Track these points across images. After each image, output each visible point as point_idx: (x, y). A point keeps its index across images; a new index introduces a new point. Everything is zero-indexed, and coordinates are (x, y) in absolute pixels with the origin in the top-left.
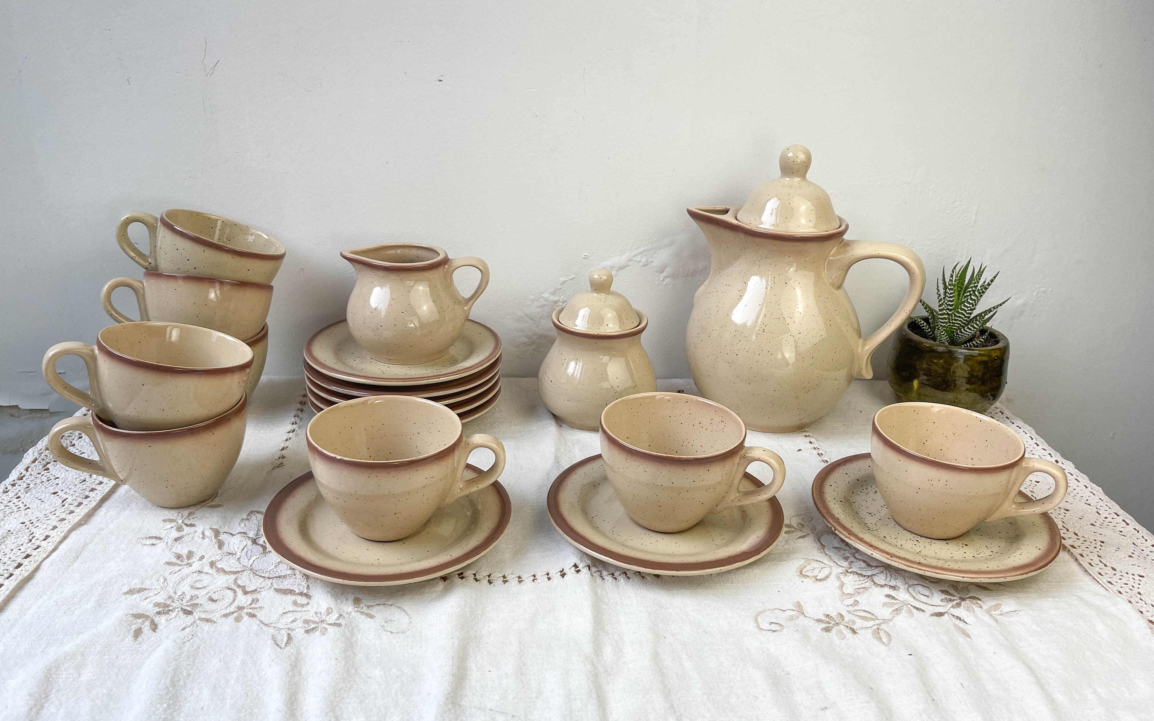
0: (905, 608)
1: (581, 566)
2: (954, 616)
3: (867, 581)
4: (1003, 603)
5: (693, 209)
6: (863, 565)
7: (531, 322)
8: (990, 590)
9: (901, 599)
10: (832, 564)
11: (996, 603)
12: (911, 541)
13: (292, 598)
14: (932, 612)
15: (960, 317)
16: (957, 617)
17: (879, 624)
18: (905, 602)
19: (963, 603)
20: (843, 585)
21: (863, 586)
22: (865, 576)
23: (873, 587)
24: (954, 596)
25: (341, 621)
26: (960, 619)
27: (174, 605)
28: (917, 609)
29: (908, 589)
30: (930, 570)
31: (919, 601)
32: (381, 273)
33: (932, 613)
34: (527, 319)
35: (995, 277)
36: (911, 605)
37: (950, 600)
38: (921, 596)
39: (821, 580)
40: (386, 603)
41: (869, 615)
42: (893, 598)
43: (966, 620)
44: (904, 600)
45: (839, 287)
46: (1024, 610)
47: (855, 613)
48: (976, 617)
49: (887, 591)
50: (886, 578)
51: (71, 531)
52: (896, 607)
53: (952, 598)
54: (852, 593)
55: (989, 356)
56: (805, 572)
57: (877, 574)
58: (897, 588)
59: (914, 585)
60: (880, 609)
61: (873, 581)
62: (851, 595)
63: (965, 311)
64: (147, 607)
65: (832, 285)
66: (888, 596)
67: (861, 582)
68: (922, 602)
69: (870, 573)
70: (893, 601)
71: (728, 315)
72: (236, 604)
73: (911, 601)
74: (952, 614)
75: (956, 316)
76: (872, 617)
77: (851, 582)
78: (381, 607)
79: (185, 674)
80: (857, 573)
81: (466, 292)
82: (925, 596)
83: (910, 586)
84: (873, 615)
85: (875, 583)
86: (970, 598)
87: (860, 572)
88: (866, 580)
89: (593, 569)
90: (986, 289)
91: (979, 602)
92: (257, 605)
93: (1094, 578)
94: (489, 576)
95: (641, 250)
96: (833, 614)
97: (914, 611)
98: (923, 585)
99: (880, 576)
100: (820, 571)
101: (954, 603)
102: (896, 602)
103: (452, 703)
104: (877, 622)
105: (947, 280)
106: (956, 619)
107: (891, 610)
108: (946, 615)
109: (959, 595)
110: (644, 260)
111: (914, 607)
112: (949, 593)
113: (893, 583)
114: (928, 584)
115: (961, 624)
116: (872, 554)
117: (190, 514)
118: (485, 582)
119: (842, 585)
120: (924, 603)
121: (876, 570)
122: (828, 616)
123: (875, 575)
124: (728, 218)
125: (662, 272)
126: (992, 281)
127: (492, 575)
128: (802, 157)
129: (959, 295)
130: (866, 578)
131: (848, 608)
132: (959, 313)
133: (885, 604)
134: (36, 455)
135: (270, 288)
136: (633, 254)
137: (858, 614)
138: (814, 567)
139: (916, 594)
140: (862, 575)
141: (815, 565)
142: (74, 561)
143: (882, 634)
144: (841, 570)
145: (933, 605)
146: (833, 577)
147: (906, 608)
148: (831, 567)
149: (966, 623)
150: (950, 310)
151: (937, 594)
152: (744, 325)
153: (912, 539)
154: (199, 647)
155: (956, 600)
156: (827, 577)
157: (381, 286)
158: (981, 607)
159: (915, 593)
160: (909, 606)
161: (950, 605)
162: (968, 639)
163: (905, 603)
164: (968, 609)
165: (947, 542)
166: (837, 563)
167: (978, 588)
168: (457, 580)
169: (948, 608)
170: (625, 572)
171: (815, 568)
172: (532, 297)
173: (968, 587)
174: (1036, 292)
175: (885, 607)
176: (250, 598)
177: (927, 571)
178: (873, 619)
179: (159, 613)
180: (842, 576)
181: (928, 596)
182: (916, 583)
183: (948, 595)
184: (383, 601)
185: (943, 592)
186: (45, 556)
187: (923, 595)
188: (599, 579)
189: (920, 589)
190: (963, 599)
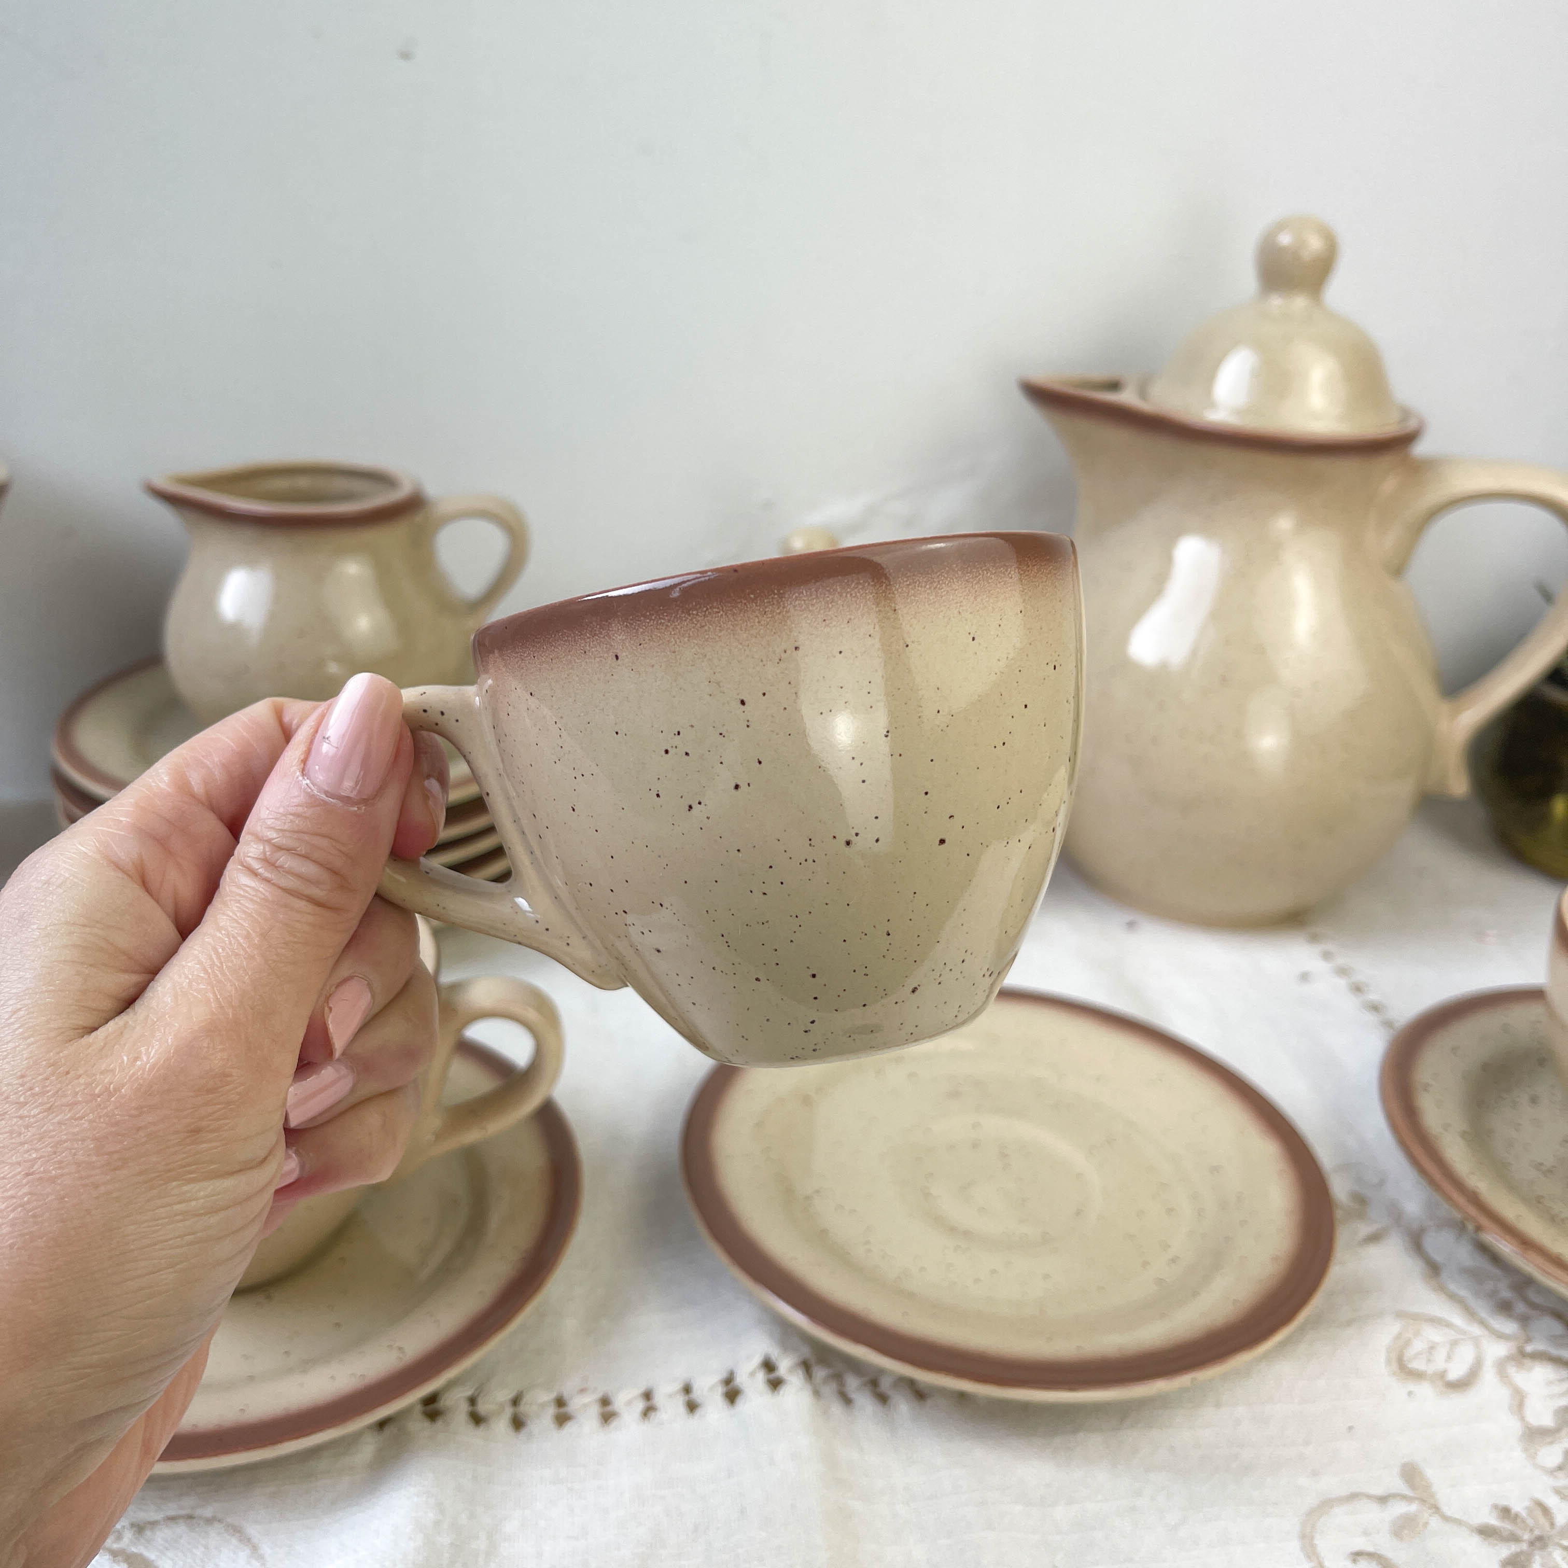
1: (785, 1365)
5: (1042, 376)
10: (1476, 1330)
20: (1522, 1398)
32: (248, 533)
39: (1458, 1385)
40: (198, 1512)
45: (1399, 572)
56: (1412, 1360)
62: (1550, 1434)
65: (1382, 566)
71: (1124, 639)
77: (1541, 1387)
78: (181, 1529)
87: (1554, 1352)
89: (820, 1373)
94: (516, 1402)
96: (1518, 1506)
100: (1450, 1354)
118: (501, 1425)
119: (1520, 1400)
122: (1505, 1512)
124: (1127, 397)
127: (527, 1398)
128: (1315, 244)
138: (1431, 1340)
140: (1560, 1361)
141: (1433, 1334)
144: (1504, 1348)
146: (1489, 1375)
148: (1477, 1338)
152: (1164, 667)
157: (250, 563)
166: (1488, 1326)
168: (418, 1425)
170: (919, 1394)
171: (1435, 1346)
184: (188, 1503)
188: (837, 1408)
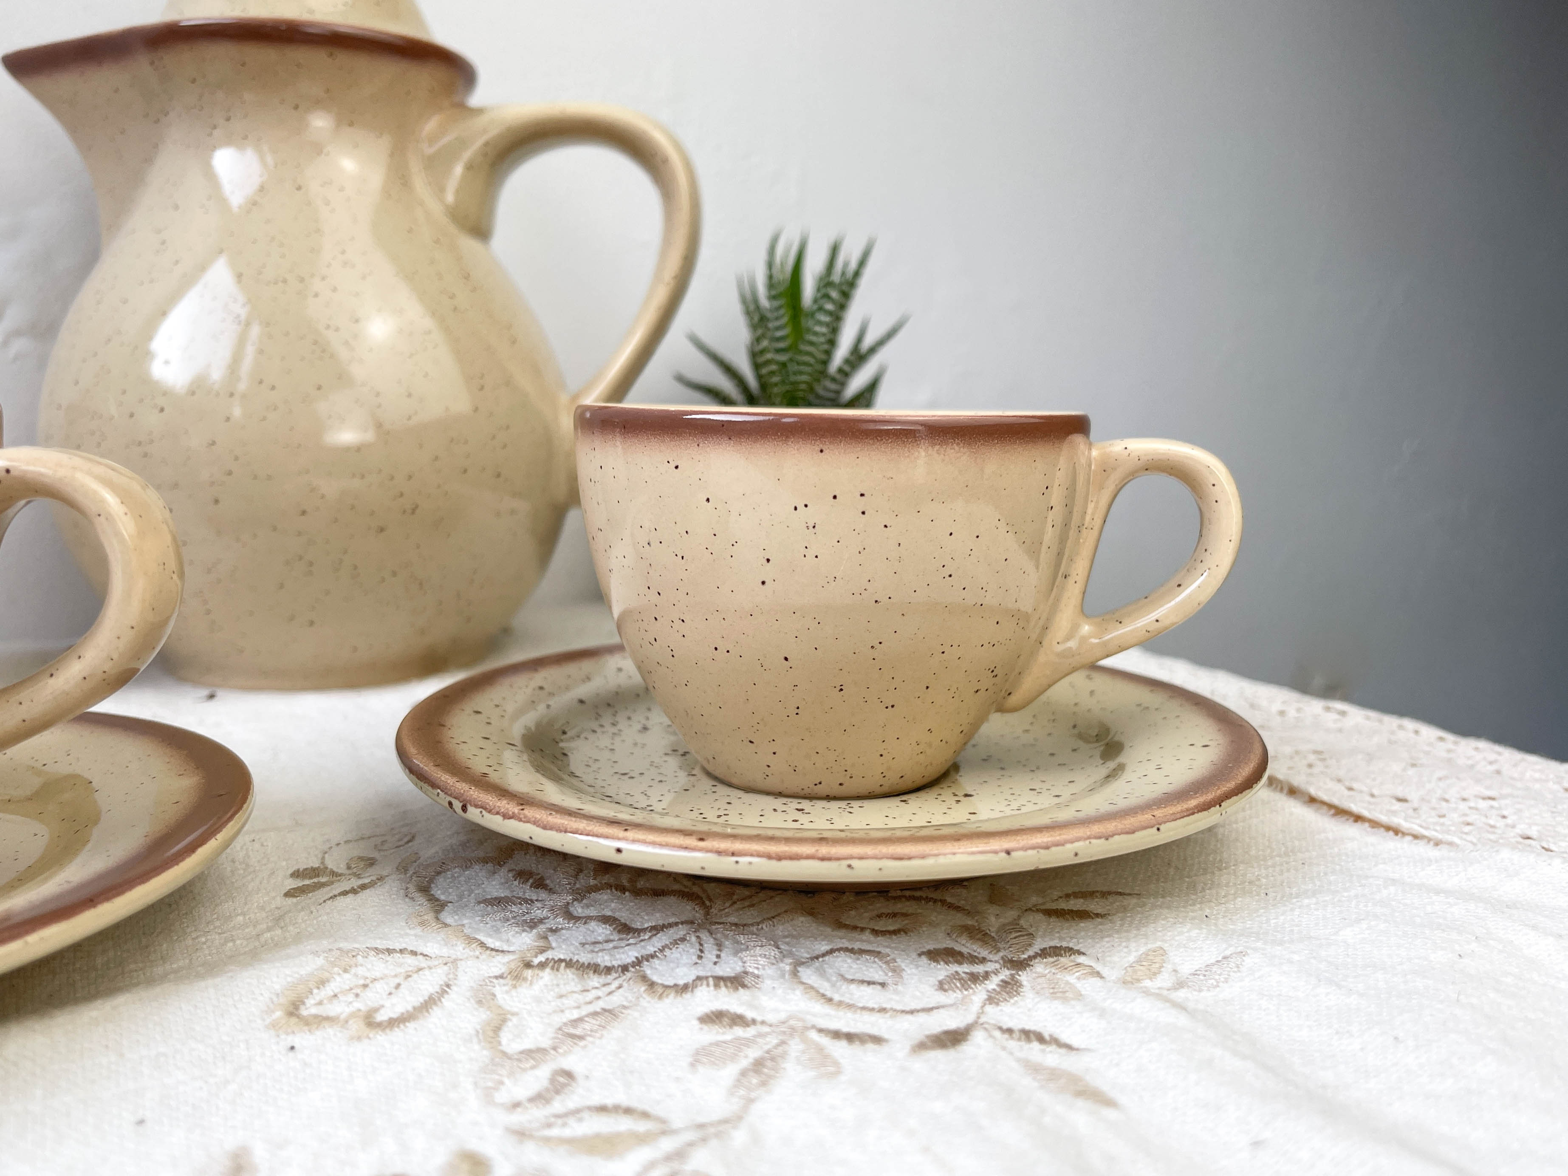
0: (795, 1047)
2: (1010, 1031)
3: (620, 987)
4: (1166, 946)
6: (602, 931)
8: (1098, 915)
9: (771, 1018)
11: (1143, 950)
12: (779, 813)
14: (919, 1036)
15: (806, 364)
16: (1027, 1035)
17: (679, 1155)
18: (792, 1022)
19: (1024, 977)
20: (504, 1021)
21: (598, 1006)
22: (609, 970)
23: (647, 1001)
24: (983, 960)
26: (1041, 1039)
28: (850, 1037)
29: (795, 973)
30: (869, 850)
31: (850, 1006)
33: (916, 1042)
35: (868, 251)
36: (821, 1031)
37: (974, 978)
38: (853, 987)
39: (393, 1023)
41: (624, 1124)
42: (738, 1020)
43: (1064, 1038)
44: (783, 1016)
45: (480, 233)
46: (1255, 950)
47: (555, 1132)
48: (1102, 1013)
49: (706, 999)
50: (700, 957)
52: (753, 1053)
53: (979, 969)
54: (546, 1043)
56: (320, 1003)
57: (661, 950)
58: (748, 980)
59: (817, 958)
60: (677, 1079)
61: (644, 978)
62: (535, 1055)
63: (815, 345)
65: (453, 216)
66: (715, 1018)
67: (590, 996)
68: (864, 1008)
69: (629, 955)
70: (739, 1031)
73: (815, 1015)
74: (1000, 1028)
76: (642, 1126)
80: (569, 964)
82: (869, 983)
83: (799, 963)
84: (645, 1115)
85: (652, 985)
86: (1044, 953)
87: (584, 957)
88: (616, 984)
91: (1081, 959)
97: (839, 1049)
98: (852, 951)
99: (673, 954)
100: (398, 986)
101: (993, 984)
102: (751, 1031)
104: (667, 1145)
106: (1023, 1043)
107: (731, 1071)
108: (978, 1037)
109: (1001, 954)
111: (837, 1035)
112: (960, 954)
113: (730, 966)
114: (869, 942)
115: (1051, 1057)
116: (619, 850)
120: (872, 1010)
121: (654, 939)
123: (653, 956)
126: (863, 261)
130: (614, 975)
131: (517, 1118)
132: (803, 354)
133: (699, 1058)
137: (567, 1132)
138: (368, 975)
139: (833, 985)
140: (596, 969)
141: (374, 966)
144: (498, 965)
145: (912, 1012)
146: (455, 1000)
147: (801, 1047)
148: (455, 961)
149: (1069, 1047)
150: (782, 352)
151: (917, 967)
153: (781, 807)
155: (996, 972)
156: (429, 1003)
158: (1098, 975)
159: (828, 980)
160: (814, 1035)
161: (979, 994)
162: (1111, 1114)
163: (793, 1029)
164: (1058, 993)
165: (904, 798)
166: (482, 945)
167: (1053, 919)
169: (975, 1007)
171: (375, 980)
173: (1022, 922)
175: (701, 1069)
177: (861, 858)
178: (642, 1139)
180: (500, 990)
181: (883, 985)
182: (824, 947)
183: (960, 963)
185: (934, 955)
187: (863, 982)
189: (844, 964)
190: (1021, 965)
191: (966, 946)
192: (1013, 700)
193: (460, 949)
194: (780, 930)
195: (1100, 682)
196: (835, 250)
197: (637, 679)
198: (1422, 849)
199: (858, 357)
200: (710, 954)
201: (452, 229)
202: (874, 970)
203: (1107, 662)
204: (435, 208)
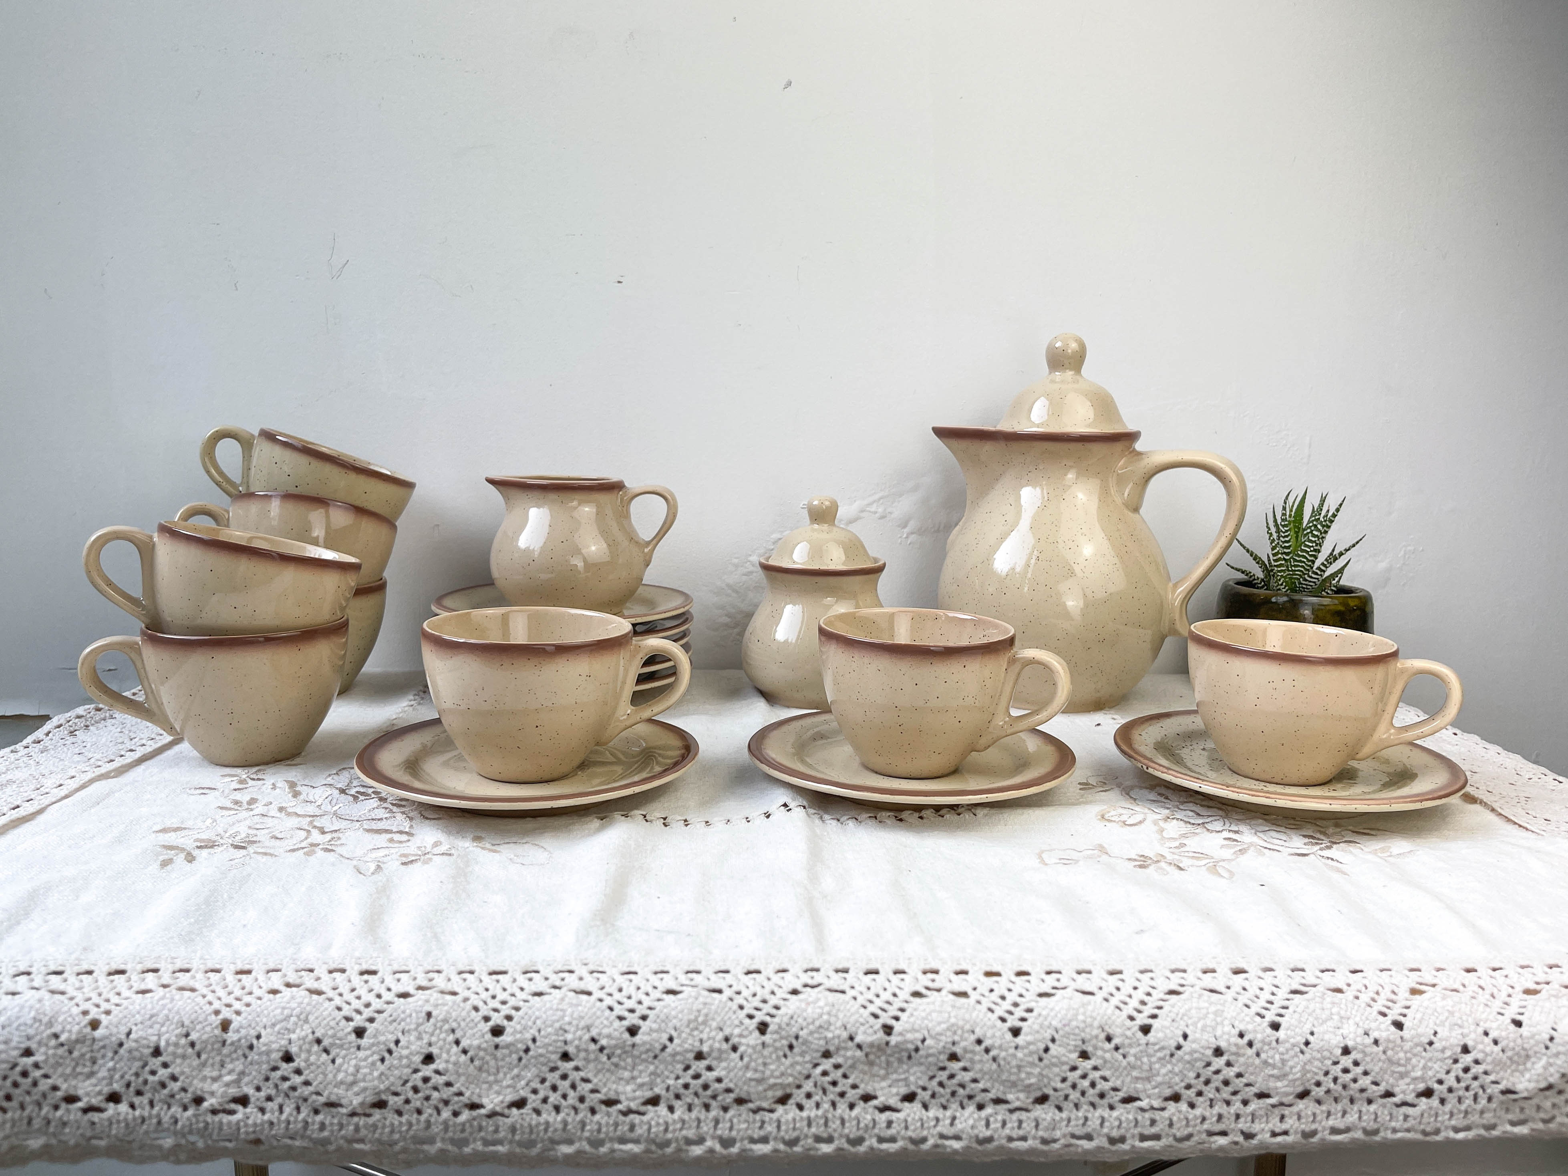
0: (1253, 849)
1: (793, 806)
2: (1323, 856)
3: (1198, 829)
4: (1392, 847)
5: (939, 423)
6: (1191, 814)
7: (734, 595)
8: (1372, 835)
9: (1246, 842)
11: (1382, 846)
13: (389, 836)
14: (1292, 853)
15: (1301, 561)
16: (1328, 858)
17: (1216, 862)
18: (1253, 844)
19: (1335, 846)
21: (1191, 831)
22: (1194, 823)
23: (1206, 833)
24: (1320, 839)
25: (453, 851)
26: (1332, 860)
27: (222, 841)
28: (1271, 849)
29: (1257, 833)
31: (1273, 843)
34: (729, 591)
35: (1341, 505)
36: (1262, 847)
37: (1317, 844)
38: (1275, 839)
40: (518, 841)
41: (1201, 855)
42: (1236, 840)
43: (1340, 861)
44: (1250, 842)
45: (1136, 510)
46: (1423, 851)
47: (1181, 854)
49: (1226, 834)
50: (1225, 824)
51: (92, 781)
52: (1240, 848)
53: (1319, 842)
54: (1176, 837)
55: (1346, 605)
56: (1109, 817)
57: (1211, 821)
58: (1240, 833)
59: (1264, 830)
60: (1216, 850)
61: (1206, 827)
63: (1307, 552)
64: (186, 841)
65: (1126, 505)
66: (1228, 839)
67: (1189, 829)
68: (1276, 844)
69: (1200, 821)
70: (1236, 843)
72: (309, 840)
73: (1261, 843)
74: (1320, 855)
75: (1295, 560)
76: (1206, 856)
77: (1174, 828)
78: (512, 845)
79: (225, 896)
80: (1182, 821)
81: (646, 533)
82: (1281, 839)
85: (1208, 829)
86: (1344, 842)
87: (1186, 820)
88: (1196, 828)
89: (810, 811)
90: (1332, 522)
91: (1358, 845)
92: (339, 842)
93: (1520, 826)
94: (665, 819)
95: (877, 497)
96: (1151, 855)
97: (1267, 851)
98: (1277, 831)
99: (1216, 822)
101: (1323, 846)
102: (1239, 844)
103: (602, 920)
104: (1214, 860)
105: (1279, 521)
106: (1326, 860)
107: (1233, 851)
108: (1312, 856)
109: (1329, 840)
110: (880, 510)
111: (1267, 848)
112: (1315, 837)
113: (1234, 828)
115: (1334, 864)
116: (1200, 787)
117: (259, 771)
118: (659, 823)
119: (1162, 830)
120: (1280, 845)
121: (1209, 818)
122: (1142, 856)
123: (1208, 822)
125: (905, 527)
126: (1338, 510)
127: (669, 818)
128: (1074, 346)
129: (1297, 537)
130: (1195, 826)
131: (1170, 850)
132: (1299, 556)
133: (1222, 846)
134: (62, 721)
135: (394, 527)
136: (866, 502)
137: (1185, 854)
139: (1269, 838)
140: (1189, 822)
141: (1122, 811)
142: (93, 806)
143: (1220, 870)
144: (1159, 817)
145: (1292, 847)
146: (1149, 822)
147: (1255, 849)
149: (1341, 863)
150: (1287, 554)
151: (1298, 838)
152: (1012, 570)
154: (250, 875)
155: (1325, 844)
156: (1140, 822)
157: (540, 506)
158: (1362, 850)
159: (1267, 837)
160: (1260, 847)
161: (1317, 847)
162: (1345, 876)
164: (1342, 850)
167: (1355, 834)
168: (619, 818)
169: (1314, 850)
172: (736, 561)
174: (1402, 553)
175: (1223, 849)
176: (328, 837)
178: (1206, 859)
179: (199, 847)
180: (1161, 823)
181: (1285, 840)
182: (1267, 829)
183: (1313, 840)
184: (514, 840)
185: (1305, 836)
186: (54, 800)
188: (817, 821)
189: (1274, 834)
190: (1335, 843)
191: (1318, 835)
192: (1358, 756)
193: (1146, 810)
194: (1253, 822)
195: (1417, 753)
196: (1323, 500)
197: (1202, 726)
198: (1533, 836)
199: (1333, 558)
200: (1227, 824)
201: (1126, 511)
202: (1284, 837)
203: (1418, 742)
204: (1119, 500)
